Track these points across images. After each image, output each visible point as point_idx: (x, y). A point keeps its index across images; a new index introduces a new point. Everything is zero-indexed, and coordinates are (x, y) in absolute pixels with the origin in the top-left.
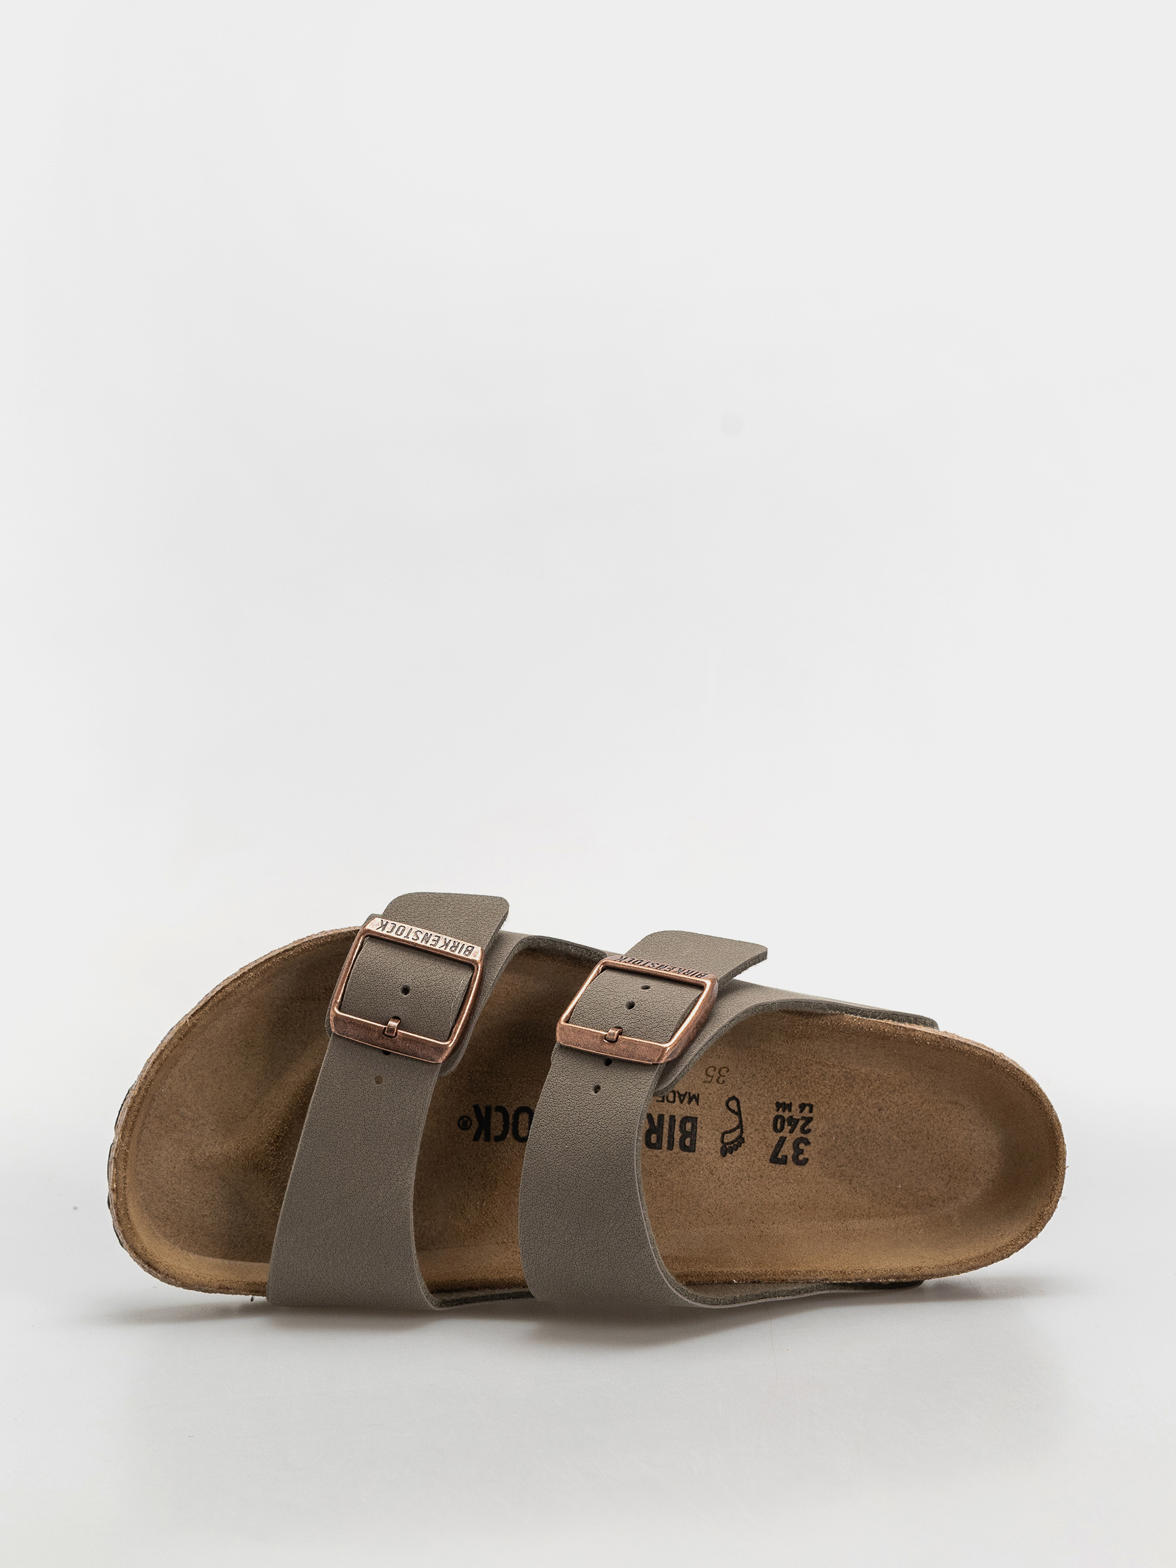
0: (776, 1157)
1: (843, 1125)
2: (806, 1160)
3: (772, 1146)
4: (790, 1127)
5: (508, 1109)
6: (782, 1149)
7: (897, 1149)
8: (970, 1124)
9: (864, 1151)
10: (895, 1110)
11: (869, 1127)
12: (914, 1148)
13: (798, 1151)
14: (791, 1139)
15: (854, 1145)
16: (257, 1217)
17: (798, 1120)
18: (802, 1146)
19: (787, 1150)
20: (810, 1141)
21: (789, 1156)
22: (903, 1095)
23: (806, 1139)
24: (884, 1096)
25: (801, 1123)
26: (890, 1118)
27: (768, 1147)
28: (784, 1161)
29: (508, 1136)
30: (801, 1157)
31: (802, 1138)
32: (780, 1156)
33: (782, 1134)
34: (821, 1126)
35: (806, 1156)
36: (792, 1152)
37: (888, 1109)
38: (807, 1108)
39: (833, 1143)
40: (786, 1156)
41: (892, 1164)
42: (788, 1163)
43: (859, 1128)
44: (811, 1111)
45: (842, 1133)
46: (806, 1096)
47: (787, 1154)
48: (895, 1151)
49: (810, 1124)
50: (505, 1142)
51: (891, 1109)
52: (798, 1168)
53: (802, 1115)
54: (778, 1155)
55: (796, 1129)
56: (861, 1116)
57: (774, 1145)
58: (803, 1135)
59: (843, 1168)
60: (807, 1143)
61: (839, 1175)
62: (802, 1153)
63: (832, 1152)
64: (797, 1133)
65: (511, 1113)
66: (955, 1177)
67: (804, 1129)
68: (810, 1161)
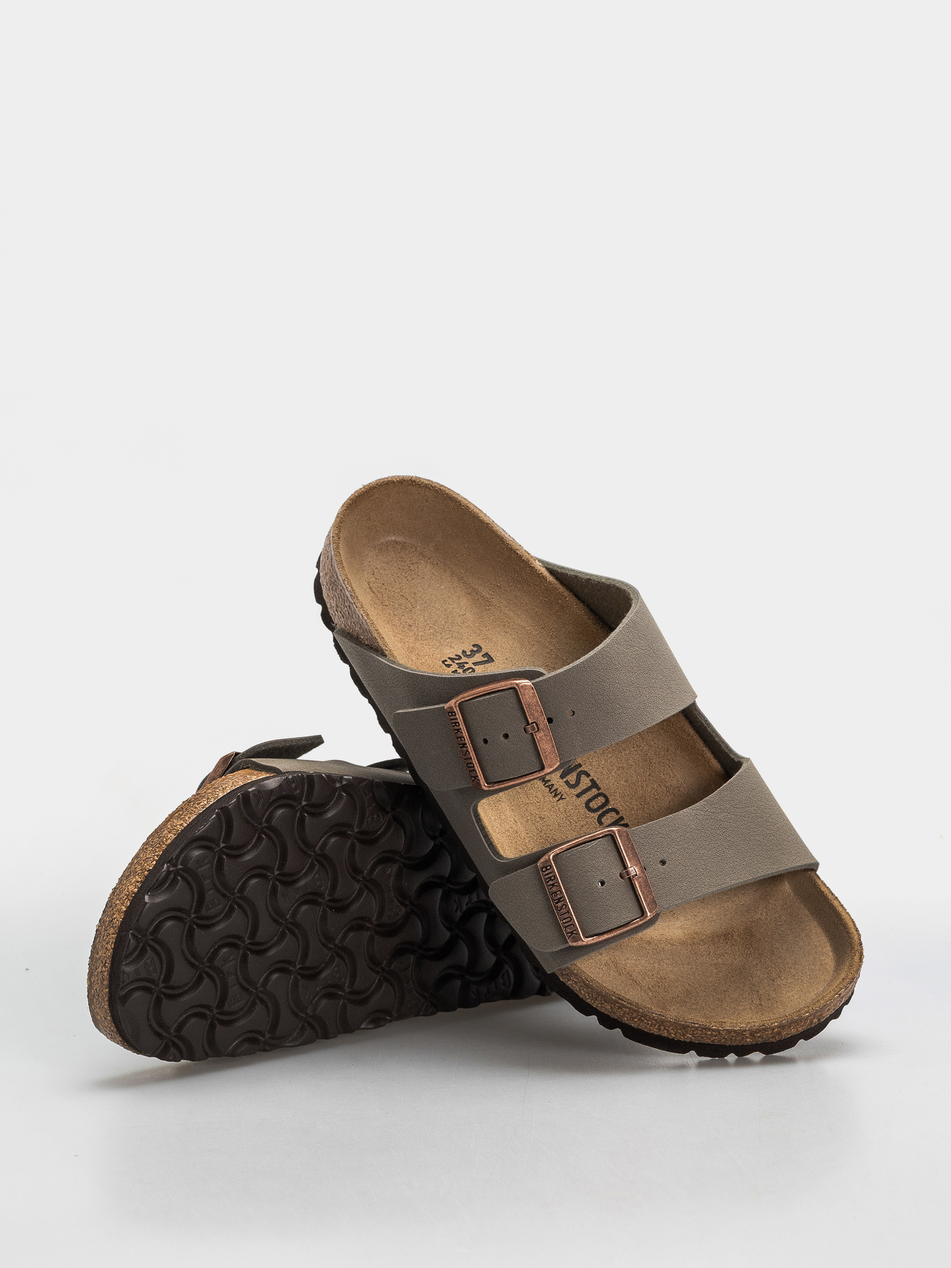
0: (488, 660)
1: (436, 640)
2: (474, 646)
3: (484, 666)
4: (465, 665)
5: (596, 818)
6: (481, 661)
7: (424, 602)
8: (375, 573)
9: (441, 619)
10: (403, 618)
11: (425, 625)
12: (415, 594)
13: (473, 653)
14: (471, 661)
15: (442, 627)
16: (776, 918)
17: (457, 664)
18: (469, 653)
19: (478, 657)
20: (461, 651)
21: (481, 655)
22: (392, 619)
23: (462, 654)
24: (401, 628)
25: (457, 662)
26: (410, 617)
27: (487, 668)
28: (486, 655)
29: (611, 807)
30: (475, 649)
31: (464, 656)
32: (486, 659)
33: (473, 667)
34: (448, 651)
35: (472, 647)
36: (477, 655)
37: (407, 622)
38: (446, 663)
39: (451, 639)
40: (483, 656)
41: (434, 600)
42: (485, 652)
43: (431, 631)
44: (446, 661)
45: (442, 638)
46: (440, 667)
47: (481, 657)
48: (426, 602)
49: (453, 657)
50: (615, 806)
51: (405, 621)
52: (483, 646)
53: (452, 664)
54: (486, 661)
55: (463, 661)
56: (424, 634)
57: (483, 666)
58: (462, 656)
59: (460, 624)
60: (464, 652)
61: (465, 624)
62: (473, 650)
63: (456, 636)
64: (464, 659)
65: (596, 815)
66: (411, 561)
67: (459, 658)
68: (473, 643)
